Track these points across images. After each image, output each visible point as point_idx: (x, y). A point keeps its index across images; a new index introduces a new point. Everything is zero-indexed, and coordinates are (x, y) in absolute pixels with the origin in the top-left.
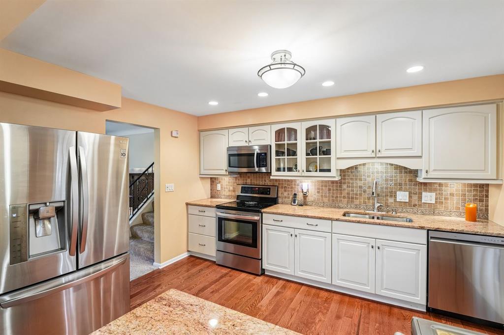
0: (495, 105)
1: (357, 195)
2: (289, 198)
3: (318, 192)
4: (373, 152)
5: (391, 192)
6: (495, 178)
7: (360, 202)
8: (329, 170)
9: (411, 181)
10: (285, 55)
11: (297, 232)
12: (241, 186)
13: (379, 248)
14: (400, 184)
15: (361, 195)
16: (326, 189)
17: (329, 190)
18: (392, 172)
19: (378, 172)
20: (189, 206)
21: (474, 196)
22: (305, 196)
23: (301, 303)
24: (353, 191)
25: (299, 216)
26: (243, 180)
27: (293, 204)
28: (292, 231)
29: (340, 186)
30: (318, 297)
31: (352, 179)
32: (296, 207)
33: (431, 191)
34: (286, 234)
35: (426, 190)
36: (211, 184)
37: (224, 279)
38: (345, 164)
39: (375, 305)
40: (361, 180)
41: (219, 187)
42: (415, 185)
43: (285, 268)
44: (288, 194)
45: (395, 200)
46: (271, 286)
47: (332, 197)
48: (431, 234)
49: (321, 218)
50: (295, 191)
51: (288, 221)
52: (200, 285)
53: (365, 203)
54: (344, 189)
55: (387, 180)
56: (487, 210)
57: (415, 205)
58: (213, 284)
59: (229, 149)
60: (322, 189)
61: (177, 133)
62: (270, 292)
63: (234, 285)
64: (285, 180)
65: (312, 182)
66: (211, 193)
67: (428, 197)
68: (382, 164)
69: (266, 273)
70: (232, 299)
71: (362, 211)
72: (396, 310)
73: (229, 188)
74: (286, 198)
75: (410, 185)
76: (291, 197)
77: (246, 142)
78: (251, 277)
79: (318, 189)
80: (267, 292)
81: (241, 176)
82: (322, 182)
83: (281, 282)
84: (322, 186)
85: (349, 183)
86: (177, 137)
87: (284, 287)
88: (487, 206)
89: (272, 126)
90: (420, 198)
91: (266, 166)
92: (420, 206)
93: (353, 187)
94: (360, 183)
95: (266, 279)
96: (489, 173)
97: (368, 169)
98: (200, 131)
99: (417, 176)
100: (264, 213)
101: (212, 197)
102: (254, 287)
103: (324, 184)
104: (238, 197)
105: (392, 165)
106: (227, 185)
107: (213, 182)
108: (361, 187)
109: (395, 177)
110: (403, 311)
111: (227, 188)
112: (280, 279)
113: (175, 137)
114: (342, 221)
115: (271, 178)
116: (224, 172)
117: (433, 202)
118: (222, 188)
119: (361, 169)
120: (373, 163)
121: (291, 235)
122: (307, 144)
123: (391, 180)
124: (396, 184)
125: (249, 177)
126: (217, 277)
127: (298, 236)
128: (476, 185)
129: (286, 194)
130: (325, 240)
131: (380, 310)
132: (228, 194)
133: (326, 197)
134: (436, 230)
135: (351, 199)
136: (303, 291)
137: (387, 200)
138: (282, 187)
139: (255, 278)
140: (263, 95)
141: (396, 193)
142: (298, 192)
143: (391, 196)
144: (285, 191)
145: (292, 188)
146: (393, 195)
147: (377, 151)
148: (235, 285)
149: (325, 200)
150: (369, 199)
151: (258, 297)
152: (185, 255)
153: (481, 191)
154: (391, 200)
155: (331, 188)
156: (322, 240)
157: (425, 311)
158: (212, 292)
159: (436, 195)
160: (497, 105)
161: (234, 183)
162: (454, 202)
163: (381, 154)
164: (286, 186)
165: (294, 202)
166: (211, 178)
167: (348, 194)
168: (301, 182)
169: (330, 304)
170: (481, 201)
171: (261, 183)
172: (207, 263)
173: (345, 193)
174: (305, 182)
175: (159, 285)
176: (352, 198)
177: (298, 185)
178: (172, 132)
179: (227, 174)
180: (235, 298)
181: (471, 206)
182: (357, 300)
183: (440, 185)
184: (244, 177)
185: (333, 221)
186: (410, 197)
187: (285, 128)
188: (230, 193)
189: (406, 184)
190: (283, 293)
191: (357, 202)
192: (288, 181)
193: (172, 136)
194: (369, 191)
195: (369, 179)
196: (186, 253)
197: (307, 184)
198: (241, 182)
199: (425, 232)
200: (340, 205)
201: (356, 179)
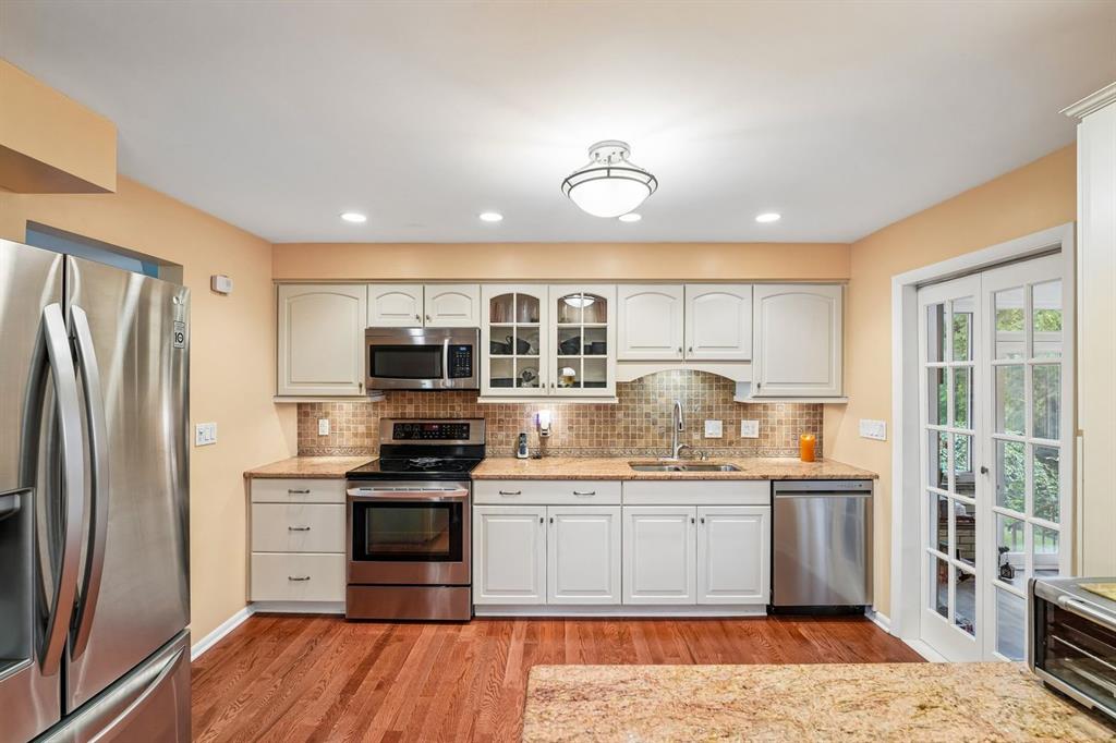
0: (840, 287)
1: (641, 429)
2: (508, 443)
3: (570, 428)
4: (680, 350)
5: (696, 422)
6: (839, 394)
7: (647, 442)
8: (603, 385)
9: (725, 401)
10: (622, 153)
11: (552, 512)
12: (393, 422)
13: (703, 522)
14: (710, 408)
15: (648, 429)
16: (585, 422)
17: (592, 422)
18: (697, 386)
19: (676, 388)
20: (254, 481)
21: (807, 422)
22: (544, 438)
23: (581, 654)
24: (634, 422)
25: (558, 479)
26: (396, 408)
27: (519, 456)
28: (541, 512)
29: (612, 415)
30: (604, 636)
31: (633, 401)
32: (526, 461)
33: (753, 418)
34: (529, 521)
35: (746, 418)
36: (299, 421)
37: (387, 649)
38: (629, 374)
39: (698, 623)
40: (648, 402)
41: (324, 427)
42: (731, 408)
43: (528, 592)
44: (507, 436)
45: (703, 436)
46: (505, 638)
47: (598, 436)
48: (778, 486)
49: (602, 479)
50: (521, 428)
51: (533, 493)
52: (336, 679)
53: (655, 443)
54: (619, 421)
55: (690, 401)
56: (821, 443)
57: (731, 443)
58: (369, 669)
59: (371, 333)
60: (578, 422)
61: (228, 284)
62: (511, 649)
63: (421, 655)
64: (501, 406)
65: (558, 408)
66: (299, 443)
67: (750, 428)
68: (682, 372)
69: (477, 614)
70: (439, 688)
71: (652, 460)
72: (730, 625)
73: (356, 428)
74: (501, 443)
75: (725, 409)
76: (513, 441)
77: (418, 318)
78: (451, 630)
79: (571, 421)
80: (505, 651)
81: (389, 400)
82: (578, 407)
83: (518, 625)
84: (578, 415)
85: (627, 408)
86: (225, 294)
87: (531, 634)
88: (821, 437)
89: (483, 286)
90: (738, 430)
91: (471, 376)
92: (738, 443)
93: (634, 415)
94: (646, 408)
95: (485, 626)
96: (834, 388)
97: (661, 380)
98: (278, 283)
99: (734, 394)
100: (478, 478)
101: (302, 453)
102: (470, 649)
103: (582, 411)
104: (385, 449)
105: (697, 373)
106: (348, 422)
107: (306, 414)
108: (648, 415)
109: (703, 395)
110: (740, 624)
111: (348, 429)
112: (513, 619)
113: (221, 293)
114: (642, 480)
115: (480, 400)
116: (354, 390)
117: (756, 436)
118: (333, 428)
119: (647, 382)
120: (668, 372)
121: (542, 521)
122: (560, 329)
123: (697, 402)
124: (703, 408)
125: (410, 401)
126: (369, 650)
127: (555, 521)
128: (808, 406)
129: (501, 436)
130: (610, 521)
131: (710, 631)
132: (351, 444)
133: (585, 437)
134: (785, 479)
135: (631, 438)
136: (570, 632)
137: (691, 436)
138: (493, 422)
139: (459, 631)
140: (491, 217)
141: (704, 424)
142: (529, 429)
143: (697, 429)
144: (500, 429)
145: (515, 421)
146: (700, 427)
147: (687, 349)
148: (425, 656)
149: (585, 443)
150: (661, 436)
151: (493, 667)
152: (242, 616)
153: (815, 416)
154: (696, 437)
155: (595, 418)
156: (604, 520)
157: (766, 614)
158: (379, 687)
159: (760, 423)
160: (843, 288)
161: (370, 416)
162: (783, 434)
163: (693, 355)
164: (502, 417)
165: (523, 452)
166: (300, 406)
167: (627, 428)
168: (536, 409)
169: (629, 641)
170: (814, 430)
171: (442, 414)
172: (315, 623)
173: (620, 428)
174: (543, 408)
175: (211, 712)
176: (634, 436)
177: (529, 416)
178: (213, 280)
179: (364, 393)
180: (445, 683)
181: (808, 438)
182: (668, 623)
183: (765, 407)
184: (397, 401)
185: (625, 483)
186: (725, 429)
187: (512, 295)
188: (358, 442)
189: (718, 407)
190: (536, 645)
191: (641, 443)
192: (507, 406)
193: (213, 289)
194: (662, 422)
195: (662, 400)
196: (245, 610)
197: (548, 414)
198: (389, 412)
199: (769, 483)
200: (613, 450)
201: (640, 401)
